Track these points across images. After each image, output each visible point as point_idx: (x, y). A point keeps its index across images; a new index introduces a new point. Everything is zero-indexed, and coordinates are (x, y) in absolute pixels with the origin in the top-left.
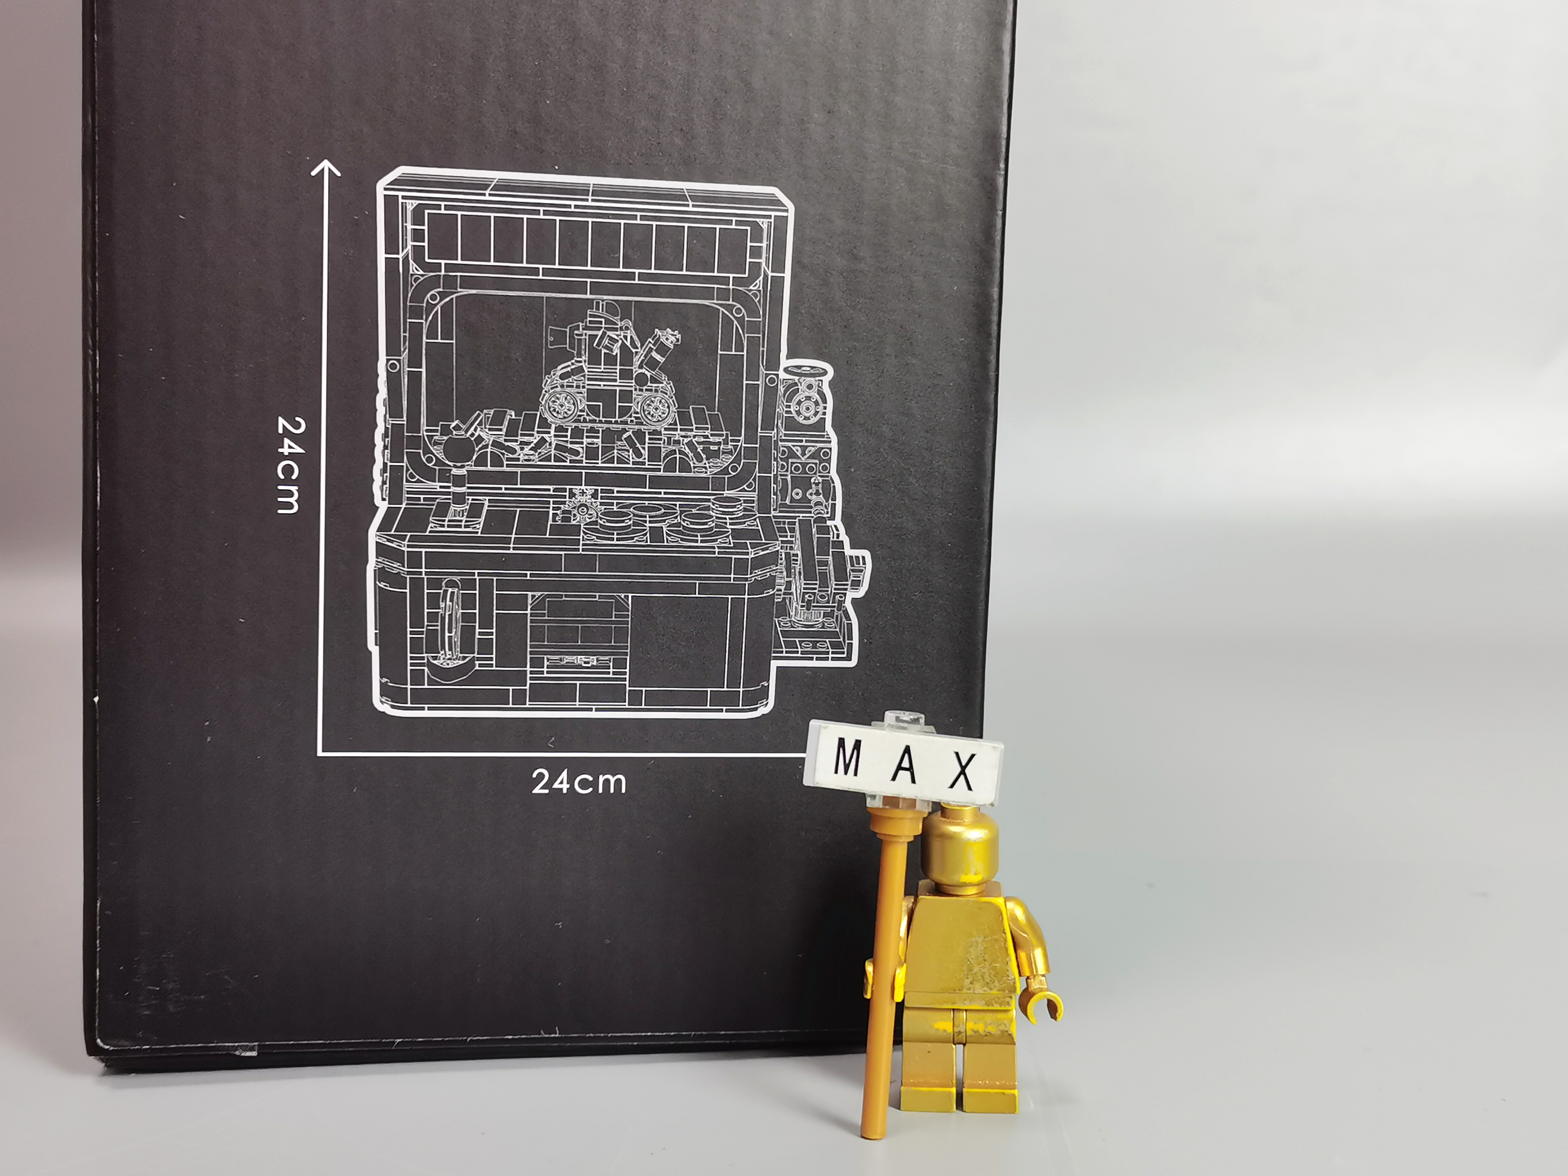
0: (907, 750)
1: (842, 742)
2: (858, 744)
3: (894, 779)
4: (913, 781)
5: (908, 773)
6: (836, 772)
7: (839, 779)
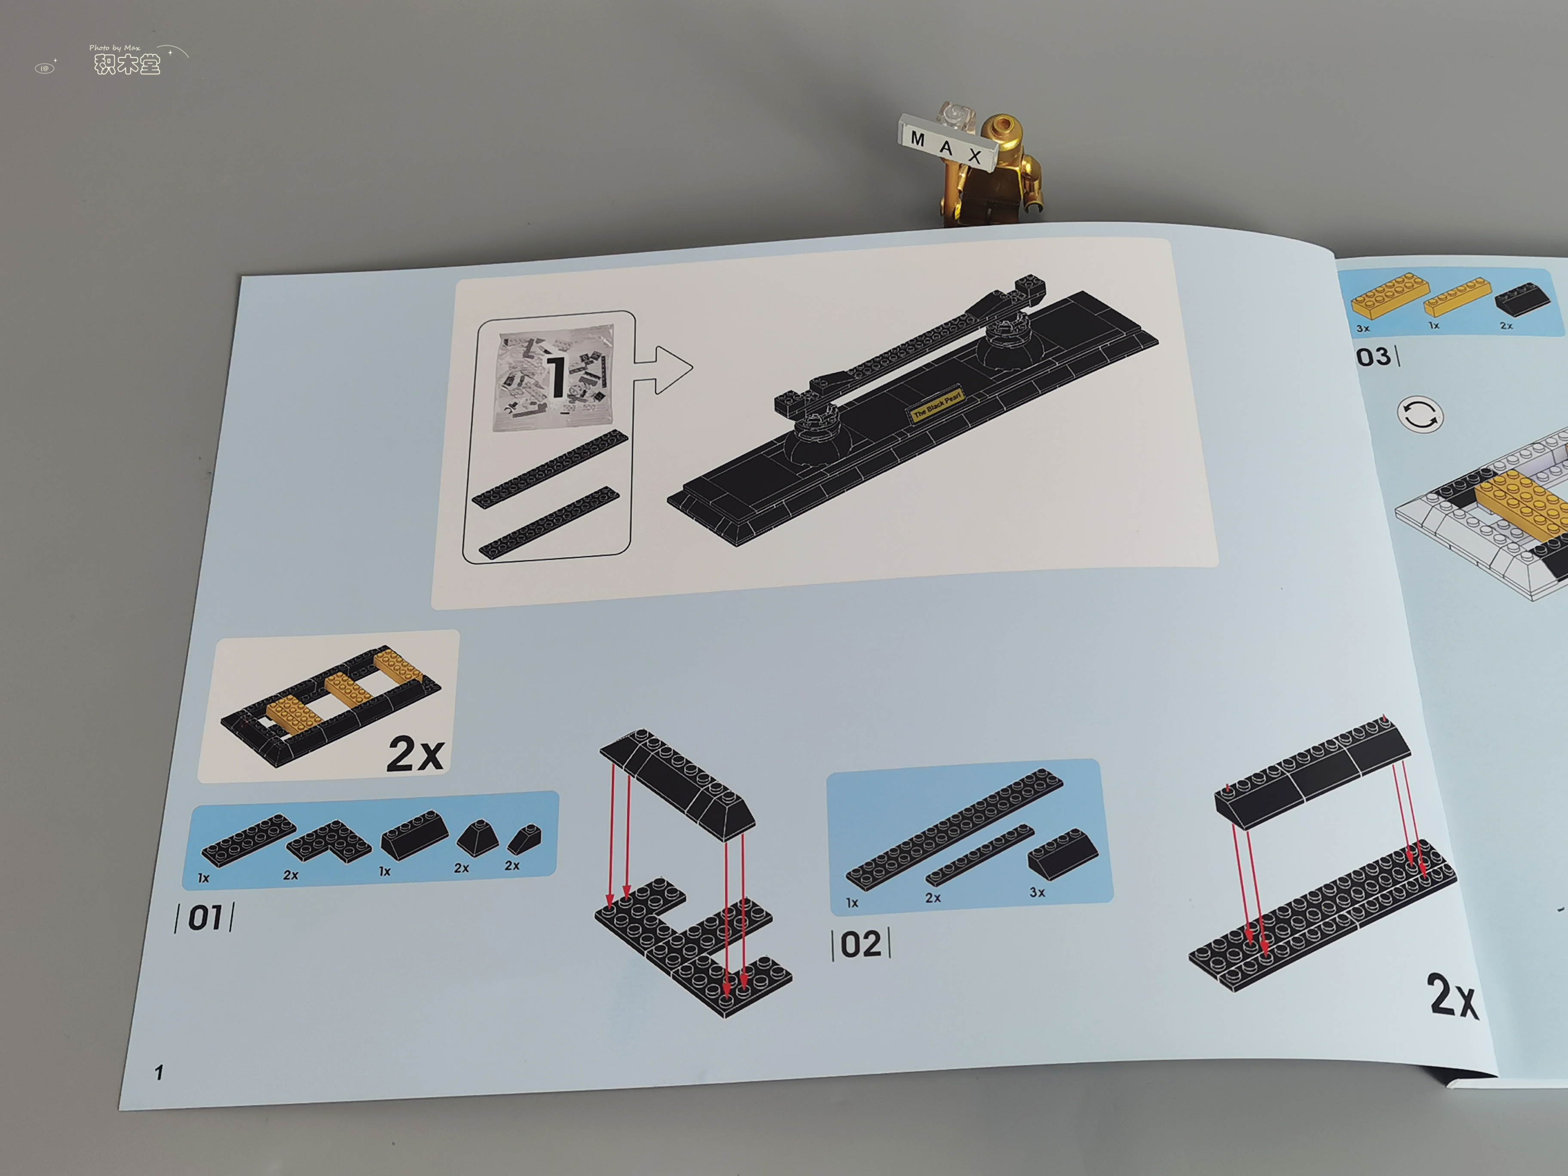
0: (947, 142)
1: (914, 134)
2: (922, 136)
3: (941, 151)
4: (951, 154)
5: (948, 152)
6: (913, 142)
7: (914, 146)
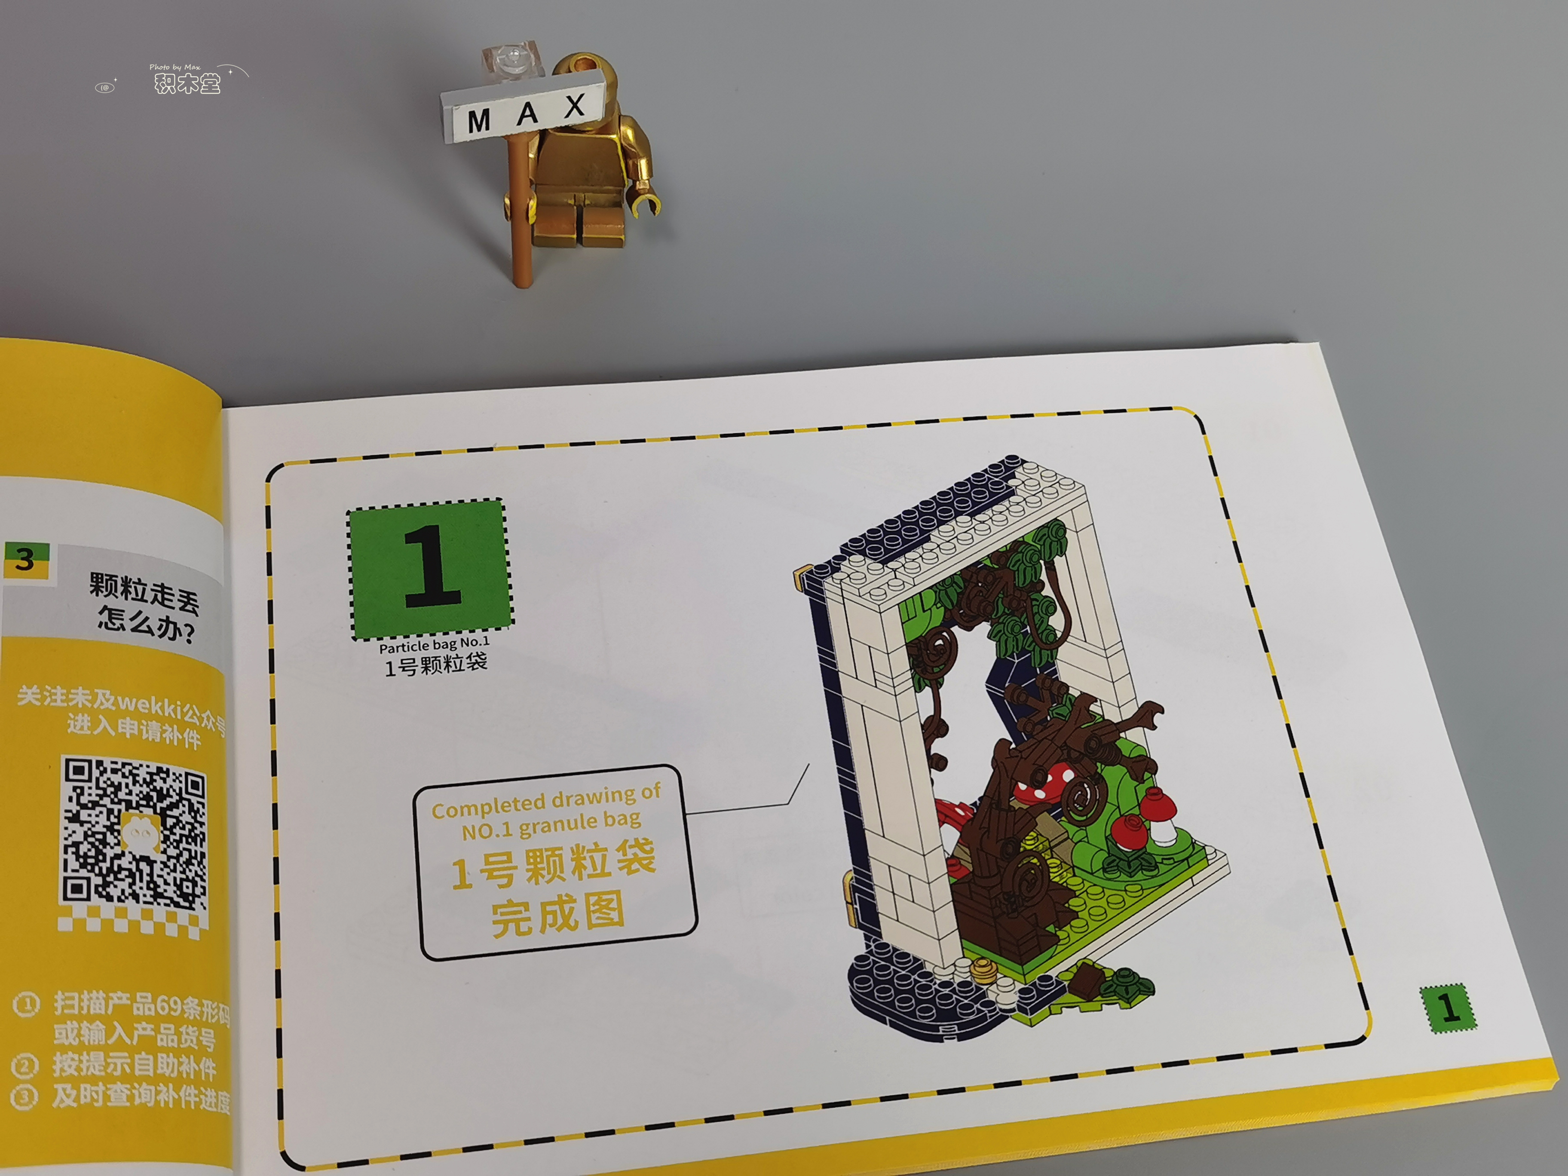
0: (528, 105)
1: (472, 114)
2: (486, 112)
3: (519, 123)
4: (536, 121)
5: (530, 118)
6: (471, 131)
7: (476, 135)
